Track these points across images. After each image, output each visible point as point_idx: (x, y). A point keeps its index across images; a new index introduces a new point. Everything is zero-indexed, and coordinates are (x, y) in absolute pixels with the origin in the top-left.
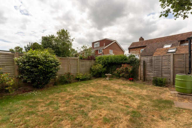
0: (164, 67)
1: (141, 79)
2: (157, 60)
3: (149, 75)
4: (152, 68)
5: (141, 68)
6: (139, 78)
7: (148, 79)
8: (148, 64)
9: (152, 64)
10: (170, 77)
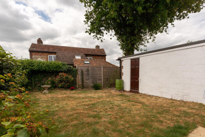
0: (98, 76)
1: (79, 87)
2: (92, 70)
3: (86, 83)
4: (89, 76)
5: (78, 77)
6: (78, 86)
7: (85, 86)
8: (85, 73)
9: (89, 73)
10: (101, 82)
